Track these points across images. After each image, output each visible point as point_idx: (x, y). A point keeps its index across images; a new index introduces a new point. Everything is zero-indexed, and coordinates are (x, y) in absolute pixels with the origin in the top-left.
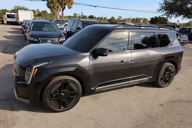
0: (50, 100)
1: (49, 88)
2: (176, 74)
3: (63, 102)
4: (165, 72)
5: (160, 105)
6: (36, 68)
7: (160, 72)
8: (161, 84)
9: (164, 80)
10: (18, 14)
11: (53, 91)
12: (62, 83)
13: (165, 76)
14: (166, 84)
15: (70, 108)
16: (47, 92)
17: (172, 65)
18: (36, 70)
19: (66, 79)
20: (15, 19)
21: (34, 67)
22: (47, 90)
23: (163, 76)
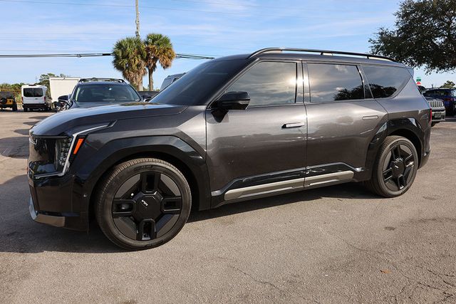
0: (114, 216)
1: (111, 185)
2: (419, 165)
3: (146, 222)
4: (392, 159)
5: (386, 228)
6: (78, 137)
7: (379, 158)
8: (387, 189)
9: (392, 179)
10: (48, 87)
11: (120, 194)
12: (142, 174)
13: (393, 166)
14: (399, 190)
15: (163, 238)
16: (105, 197)
17: (407, 140)
18: (80, 141)
19: (152, 166)
20: (43, 97)
21: (75, 136)
22: (108, 191)
23: (388, 168)
